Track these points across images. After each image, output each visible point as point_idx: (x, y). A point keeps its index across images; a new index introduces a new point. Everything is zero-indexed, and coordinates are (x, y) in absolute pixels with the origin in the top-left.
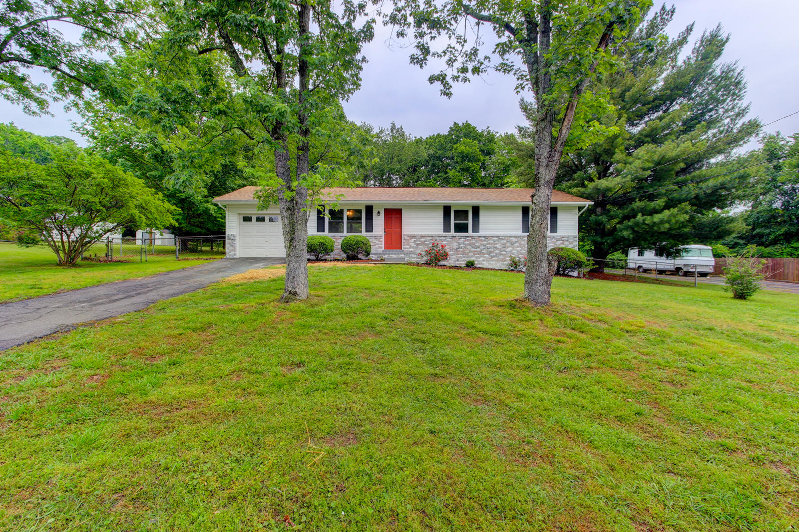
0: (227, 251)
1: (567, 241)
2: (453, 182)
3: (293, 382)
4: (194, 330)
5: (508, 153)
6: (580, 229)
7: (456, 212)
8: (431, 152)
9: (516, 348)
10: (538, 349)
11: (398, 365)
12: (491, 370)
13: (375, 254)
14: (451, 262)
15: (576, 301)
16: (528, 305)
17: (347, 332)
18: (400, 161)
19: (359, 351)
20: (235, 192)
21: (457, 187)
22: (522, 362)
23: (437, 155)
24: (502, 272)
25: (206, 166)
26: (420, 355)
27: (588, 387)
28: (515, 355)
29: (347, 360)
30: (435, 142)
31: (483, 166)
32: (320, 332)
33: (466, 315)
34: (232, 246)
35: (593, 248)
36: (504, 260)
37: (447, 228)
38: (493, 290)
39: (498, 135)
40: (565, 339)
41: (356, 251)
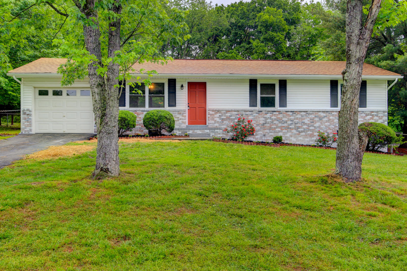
0: (22, 126)
1: (377, 116)
2: (256, 52)
3: (123, 253)
4: (13, 206)
5: (314, 22)
6: (390, 103)
7: (262, 85)
8: (233, 20)
9: (330, 222)
10: (350, 223)
11: (218, 238)
12: (308, 242)
13: (178, 129)
14: (257, 137)
15: (386, 177)
16: (340, 180)
17: (164, 208)
18: (200, 31)
19: (180, 225)
20: (30, 64)
21: (261, 59)
22: (336, 235)
23: (240, 24)
24: (311, 148)
25: (12, 41)
26: (239, 229)
27: (398, 256)
28: (329, 228)
29: (170, 233)
30: (237, 10)
31: (288, 36)
32: (137, 207)
33: (279, 191)
34: (28, 121)
35: (403, 123)
36: (312, 136)
37: (253, 103)
38: (304, 166)
39: (303, 3)
40: (376, 213)
41: (159, 126)
